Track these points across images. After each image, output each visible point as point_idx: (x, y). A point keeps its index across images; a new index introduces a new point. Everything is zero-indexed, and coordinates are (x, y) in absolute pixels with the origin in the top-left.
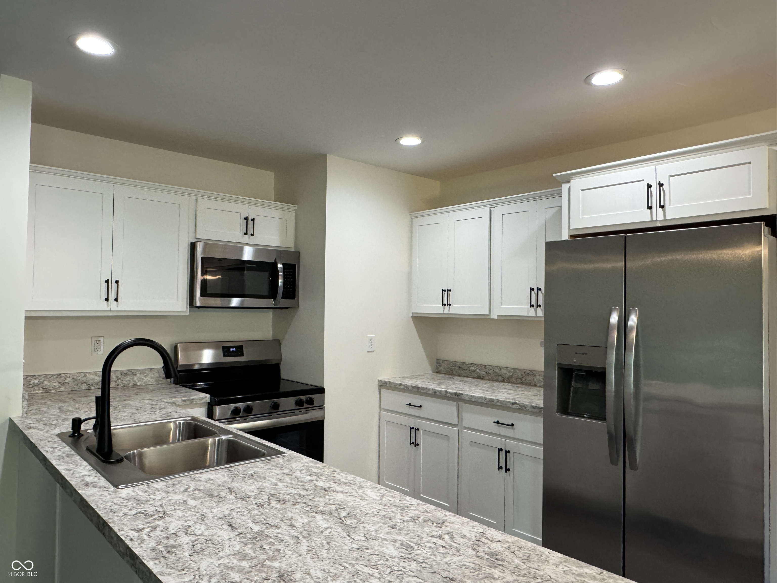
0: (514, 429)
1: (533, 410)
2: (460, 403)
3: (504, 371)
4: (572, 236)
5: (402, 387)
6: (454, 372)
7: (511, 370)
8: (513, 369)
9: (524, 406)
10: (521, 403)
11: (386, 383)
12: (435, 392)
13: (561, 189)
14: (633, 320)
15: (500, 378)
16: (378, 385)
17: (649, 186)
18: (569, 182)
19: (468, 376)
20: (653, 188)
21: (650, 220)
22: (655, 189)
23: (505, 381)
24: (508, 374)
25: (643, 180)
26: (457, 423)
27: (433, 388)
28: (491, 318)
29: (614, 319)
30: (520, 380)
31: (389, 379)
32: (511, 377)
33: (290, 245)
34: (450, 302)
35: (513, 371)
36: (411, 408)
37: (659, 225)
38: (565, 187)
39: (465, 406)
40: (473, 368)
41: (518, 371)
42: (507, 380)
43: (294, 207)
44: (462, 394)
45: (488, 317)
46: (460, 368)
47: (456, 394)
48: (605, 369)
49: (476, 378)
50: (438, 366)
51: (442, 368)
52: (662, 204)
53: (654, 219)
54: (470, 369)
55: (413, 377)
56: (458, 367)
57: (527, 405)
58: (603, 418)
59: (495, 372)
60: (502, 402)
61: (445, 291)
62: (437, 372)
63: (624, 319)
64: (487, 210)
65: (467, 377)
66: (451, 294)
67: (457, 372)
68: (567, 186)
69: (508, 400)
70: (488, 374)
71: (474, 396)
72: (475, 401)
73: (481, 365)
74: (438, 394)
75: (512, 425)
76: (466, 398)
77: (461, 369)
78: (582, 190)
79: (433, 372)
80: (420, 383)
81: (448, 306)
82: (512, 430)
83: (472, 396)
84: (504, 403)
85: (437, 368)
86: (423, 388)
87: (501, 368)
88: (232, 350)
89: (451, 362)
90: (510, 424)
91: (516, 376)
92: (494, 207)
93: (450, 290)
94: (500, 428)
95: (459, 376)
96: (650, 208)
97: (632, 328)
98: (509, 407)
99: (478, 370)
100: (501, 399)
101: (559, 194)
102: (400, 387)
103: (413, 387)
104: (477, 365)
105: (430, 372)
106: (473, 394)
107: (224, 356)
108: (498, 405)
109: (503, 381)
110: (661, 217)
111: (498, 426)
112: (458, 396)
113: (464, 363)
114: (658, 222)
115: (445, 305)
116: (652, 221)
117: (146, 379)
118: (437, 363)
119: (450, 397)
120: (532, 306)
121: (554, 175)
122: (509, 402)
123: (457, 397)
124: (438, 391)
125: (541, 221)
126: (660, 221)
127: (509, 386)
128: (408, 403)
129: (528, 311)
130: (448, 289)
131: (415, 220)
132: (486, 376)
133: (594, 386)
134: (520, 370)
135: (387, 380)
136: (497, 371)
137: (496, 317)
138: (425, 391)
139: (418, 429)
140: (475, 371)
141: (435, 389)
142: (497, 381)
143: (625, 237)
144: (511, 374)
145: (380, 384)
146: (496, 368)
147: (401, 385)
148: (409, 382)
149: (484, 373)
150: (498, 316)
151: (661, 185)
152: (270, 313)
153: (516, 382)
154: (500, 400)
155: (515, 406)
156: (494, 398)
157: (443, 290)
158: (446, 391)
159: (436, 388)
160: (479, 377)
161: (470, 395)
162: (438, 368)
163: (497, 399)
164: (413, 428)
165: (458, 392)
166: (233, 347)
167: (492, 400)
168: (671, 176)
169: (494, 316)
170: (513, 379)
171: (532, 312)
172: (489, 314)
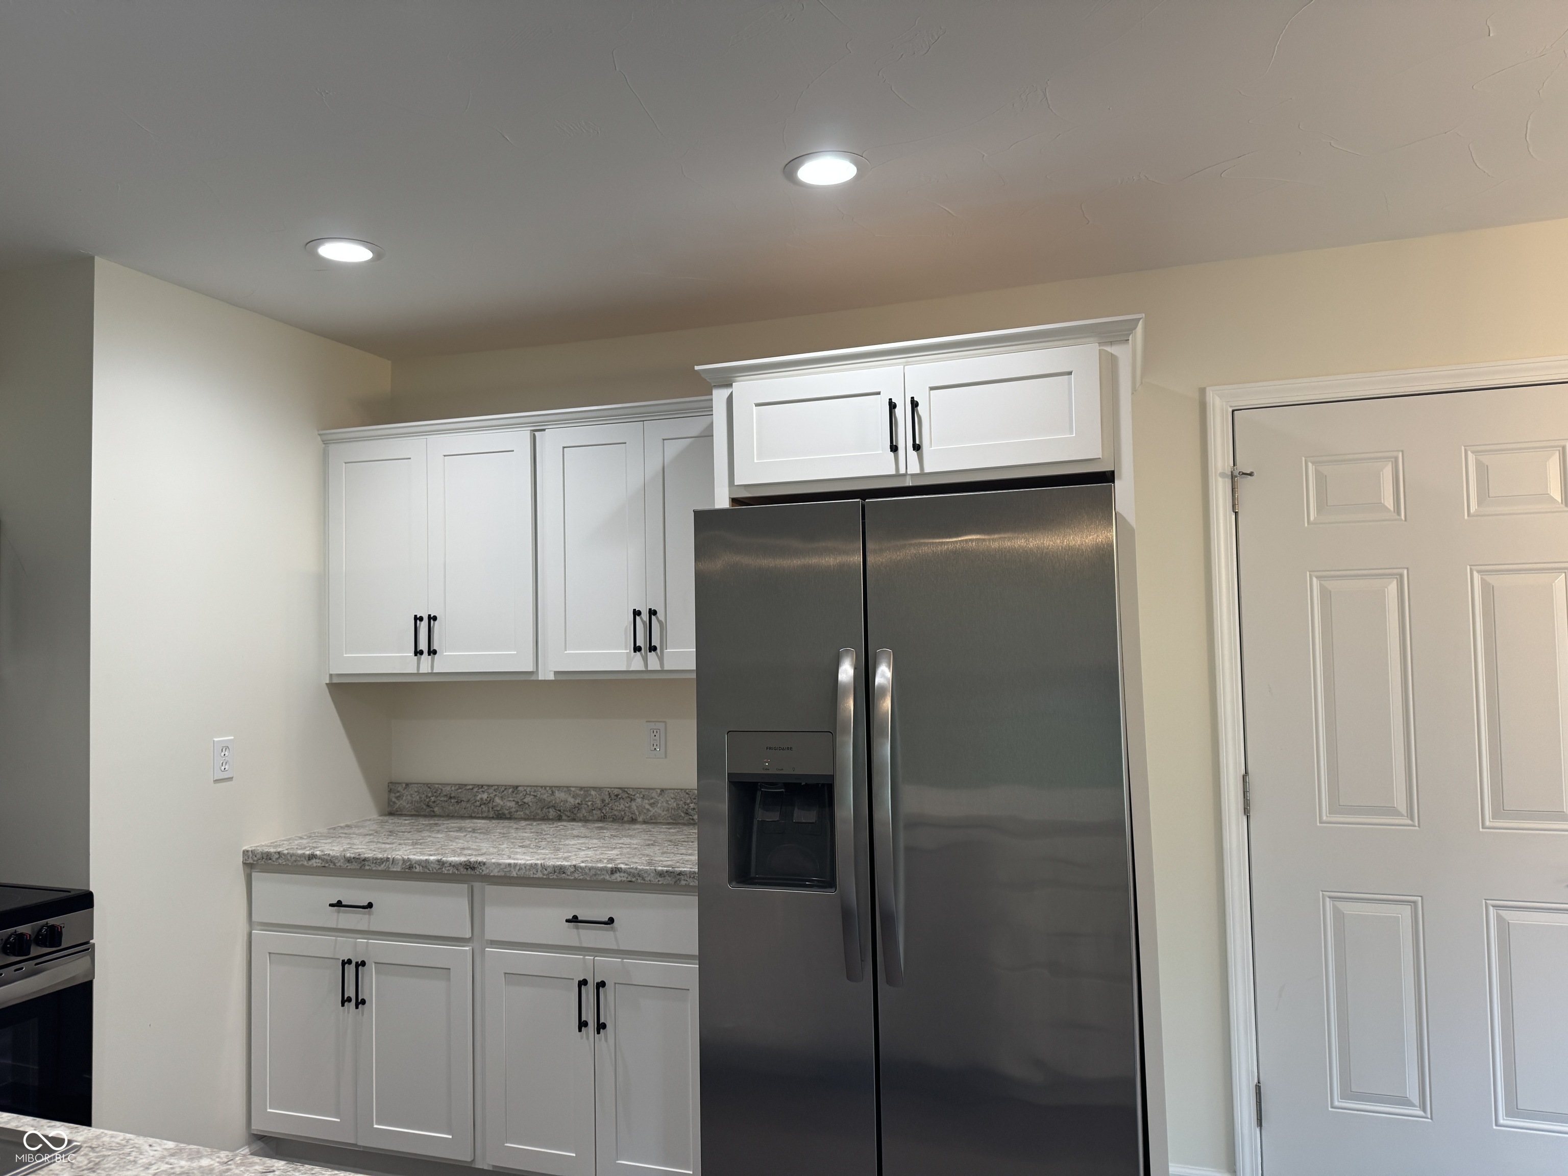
0: (613, 929)
1: (662, 881)
2: (477, 885)
4: (734, 501)
6: (436, 809)
7: (578, 792)
8: (581, 788)
9: (639, 874)
10: (632, 868)
11: (267, 856)
12: (411, 867)
13: (712, 400)
14: (884, 675)
15: (552, 813)
16: (244, 864)
17: (892, 406)
18: (730, 385)
19: (473, 815)
20: (899, 411)
21: (893, 473)
22: (903, 413)
23: (564, 817)
24: (571, 800)
25: (879, 393)
26: (468, 935)
27: (406, 857)
28: (540, 678)
29: (846, 672)
30: (599, 812)
31: (272, 845)
32: (578, 807)
34: (435, 646)
35: (582, 792)
36: (345, 912)
37: (909, 483)
38: (719, 396)
39: (490, 890)
40: (485, 796)
41: (593, 793)
42: (568, 814)
44: (484, 864)
45: (533, 678)
46: (451, 798)
47: (469, 866)
48: (832, 777)
49: (493, 818)
50: (394, 799)
51: (402, 803)
52: (918, 442)
53: (902, 471)
54: (478, 798)
55: (334, 833)
56: (446, 795)
57: (646, 871)
58: (829, 882)
59: (540, 800)
60: (587, 871)
61: (421, 619)
62: (391, 814)
63: (866, 674)
64: (526, 434)
65: (471, 817)
66: (436, 625)
67: (443, 807)
68: (725, 392)
69: (600, 865)
70: (522, 805)
71: (516, 865)
72: (518, 878)
73: (506, 787)
74: (418, 869)
75: (611, 921)
76: (495, 873)
77: (453, 801)
78: (757, 405)
79: (381, 816)
80: (364, 847)
81: (429, 655)
82: (611, 933)
83: (510, 865)
84: (593, 872)
85: (390, 803)
86: (377, 859)
87: (553, 789)
89: (429, 786)
90: (605, 919)
91: (590, 803)
92: (544, 430)
93: (435, 618)
94: (581, 931)
95: (450, 816)
96: (894, 448)
97: (883, 689)
98: (604, 881)
99: (497, 800)
100: (583, 865)
101: (708, 410)
102: (310, 863)
103: (349, 860)
104: (493, 788)
105: (375, 816)
106: (512, 861)
108: (575, 879)
109: (559, 819)
110: (914, 468)
111: (577, 928)
112: (473, 868)
113: (461, 786)
114: (908, 478)
115: (421, 653)
116: (898, 475)
118: (390, 791)
119: (454, 874)
120: (637, 649)
121: (697, 368)
122: (602, 869)
123: (470, 871)
124: (419, 863)
125: (654, 465)
126: (912, 475)
127: (578, 828)
128: (335, 902)
129: (629, 660)
130: (429, 615)
131: (332, 448)
132: (517, 811)
133: (805, 816)
134: (598, 789)
135: (272, 850)
136: (545, 797)
137: (551, 677)
138: (382, 867)
139: (363, 964)
140: (491, 800)
141: (409, 860)
142: (545, 819)
143: (863, 505)
144: (578, 801)
145: (250, 861)
146: (543, 791)
147: (312, 857)
148: (333, 848)
149: (513, 804)
150: (556, 673)
151: (914, 404)
153: (591, 818)
154: (581, 868)
155: (617, 877)
156: (565, 863)
157: (416, 618)
158: (439, 861)
159: (412, 857)
160: (500, 816)
161: (504, 863)
162: (394, 803)
164: (349, 962)
165: (473, 859)
167: (561, 870)
168: (932, 389)
169: (546, 674)
170: (584, 811)
171: (637, 662)
172: (535, 670)
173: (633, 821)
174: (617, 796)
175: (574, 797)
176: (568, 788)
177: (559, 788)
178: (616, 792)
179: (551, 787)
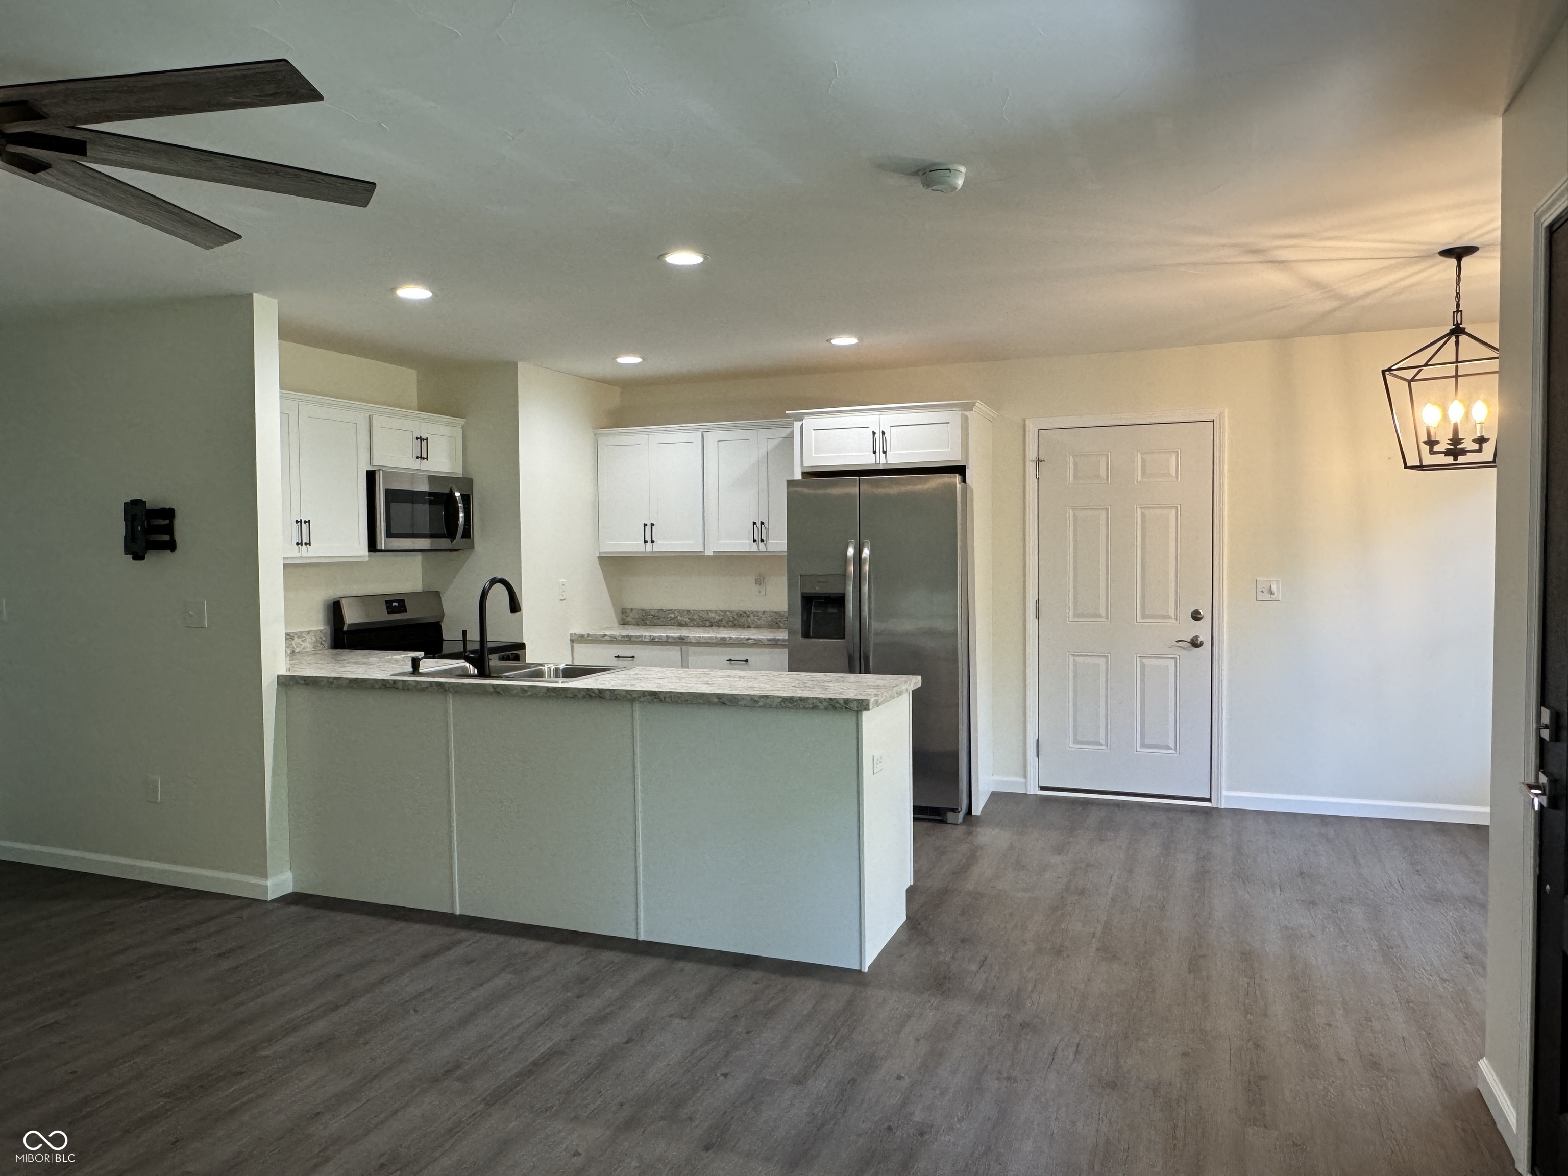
0: (748, 665)
1: (770, 643)
2: (684, 648)
3: (712, 615)
4: (804, 473)
5: (606, 638)
6: (646, 620)
7: (719, 613)
8: (722, 611)
10: (755, 639)
12: (653, 639)
13: (793, 426)
14: (866, 552)
15: (708, 623)
16: (570, 640)
17: (874, 433)
18: (802, 421)
19: (665, 623)
20: (877, 436)
21: (875, 463)
22: (878, 436)
23: (714, 624)
24: (717, 617)
25: (868, 428)
28: (706, 554)
29: (851, 551)
31: (582, 633)
32: (721, 620)
33: (458, 472)
34: (654, 538)
36: (621, 661)
37: (881, 468)
38: (797, 425)
39: (691, 645)
40: (673, 615)
41: (728, 613)
42: (716, 624)
43: (461, 421)
44: (687, 638)
45: (703, 555)
46: (655, 616)
48: (844, 594)
49: (677, 626)
50: (625, 617)
51: (629, 619)
52: (885, 450)
53: (878, 462)
54: (669, 616)
55: (607, 628)
56: (652, 615)
57: (761, 640)
58: (842, 636)
59: (702, 617)
61: (647, 525)
62: (624, 624)
63: (859, 552)
64: (699, 433)
65: (666, 626)
66: (654, 528)
67: (650, 621)
68: (800, 423)
70: (692, 620)
71: (702, 637)
72: (701, 642)
73: (683, 611)
74: (657, 639)
75: (747, 661)
76: (691, 641)
78: (814, 430)
79: (621, 625)
81: (651, 543)
83: (698, 638)
85: (623, 619)
86: (637, 636)
87: (708, 612)
88: (394, 604)
89: (643, 610)
90: (745, 659)
91: (727, 618)
92: (708, 432)
93: (654, 525)
94: (733, 666)
96: (874, 452)
97: (865, 559)
98: (743, 644)
99: (679, 618)
100: (734, 637)
101: (791, 430)
102: (603, 639)
103: (622, 637)
104: (675, 613)
105: (616, 624)
107: (389, 613)
108: (731, 643)
109: (711, 626)
110: (883, 461)
111: (731, 664)
112: (682, 639)
113: (661, 610)
114: (880, 465)
115: (647, 542)
117: (304, 645)
119: (673, 641)
120: (755, 541)
121: (787, 412)
122: (742, 638)
125: (763, 451)
126: (882, 464)
128: (616, 656)
129: (751, 546)
130: (651, 523)
131: (600, 438)
132: (690, 622)
133: (832, 610)
134: (732, 611)
137: (712, 554)
138: (640, 639)
142: (704, 626)
143: (859, 479)
144: (721, 617)
145: (572, 638)
147: (604, 636)
149: (687, 619)
150: (714, 552)
151: (883, 433)
152: (419, 557)
155: (750, 642)
156: (724, 638)
157: (644, 524)
158: (667, 636)
159: (651, 636)
161: (696, 638)
163: (730, 638)
165: (682, 635)
166: (395, 601)
168: (891, 426)
169: (709, 553)
170: (724, 623)
171: (754, 547)
172: (702, 550)
173: (749, 627)
174: (741, 615)
175: (718, 615)
176: (716, 611)
177: (711, 611)
178: (741, 613)
179: (707, 611)
